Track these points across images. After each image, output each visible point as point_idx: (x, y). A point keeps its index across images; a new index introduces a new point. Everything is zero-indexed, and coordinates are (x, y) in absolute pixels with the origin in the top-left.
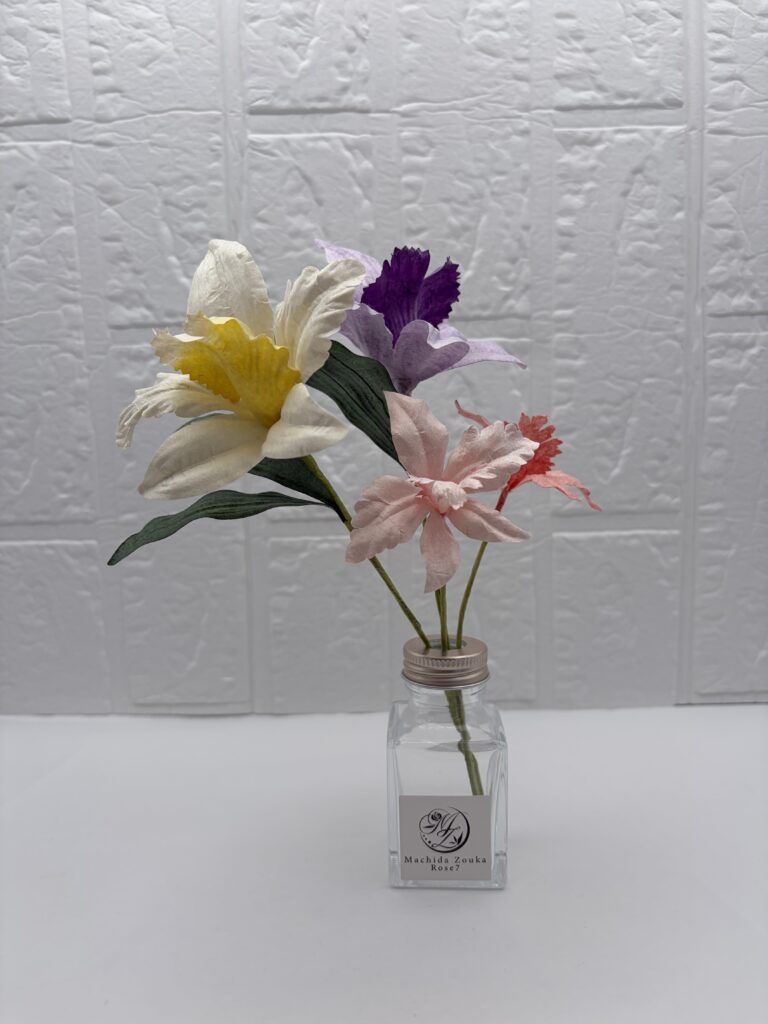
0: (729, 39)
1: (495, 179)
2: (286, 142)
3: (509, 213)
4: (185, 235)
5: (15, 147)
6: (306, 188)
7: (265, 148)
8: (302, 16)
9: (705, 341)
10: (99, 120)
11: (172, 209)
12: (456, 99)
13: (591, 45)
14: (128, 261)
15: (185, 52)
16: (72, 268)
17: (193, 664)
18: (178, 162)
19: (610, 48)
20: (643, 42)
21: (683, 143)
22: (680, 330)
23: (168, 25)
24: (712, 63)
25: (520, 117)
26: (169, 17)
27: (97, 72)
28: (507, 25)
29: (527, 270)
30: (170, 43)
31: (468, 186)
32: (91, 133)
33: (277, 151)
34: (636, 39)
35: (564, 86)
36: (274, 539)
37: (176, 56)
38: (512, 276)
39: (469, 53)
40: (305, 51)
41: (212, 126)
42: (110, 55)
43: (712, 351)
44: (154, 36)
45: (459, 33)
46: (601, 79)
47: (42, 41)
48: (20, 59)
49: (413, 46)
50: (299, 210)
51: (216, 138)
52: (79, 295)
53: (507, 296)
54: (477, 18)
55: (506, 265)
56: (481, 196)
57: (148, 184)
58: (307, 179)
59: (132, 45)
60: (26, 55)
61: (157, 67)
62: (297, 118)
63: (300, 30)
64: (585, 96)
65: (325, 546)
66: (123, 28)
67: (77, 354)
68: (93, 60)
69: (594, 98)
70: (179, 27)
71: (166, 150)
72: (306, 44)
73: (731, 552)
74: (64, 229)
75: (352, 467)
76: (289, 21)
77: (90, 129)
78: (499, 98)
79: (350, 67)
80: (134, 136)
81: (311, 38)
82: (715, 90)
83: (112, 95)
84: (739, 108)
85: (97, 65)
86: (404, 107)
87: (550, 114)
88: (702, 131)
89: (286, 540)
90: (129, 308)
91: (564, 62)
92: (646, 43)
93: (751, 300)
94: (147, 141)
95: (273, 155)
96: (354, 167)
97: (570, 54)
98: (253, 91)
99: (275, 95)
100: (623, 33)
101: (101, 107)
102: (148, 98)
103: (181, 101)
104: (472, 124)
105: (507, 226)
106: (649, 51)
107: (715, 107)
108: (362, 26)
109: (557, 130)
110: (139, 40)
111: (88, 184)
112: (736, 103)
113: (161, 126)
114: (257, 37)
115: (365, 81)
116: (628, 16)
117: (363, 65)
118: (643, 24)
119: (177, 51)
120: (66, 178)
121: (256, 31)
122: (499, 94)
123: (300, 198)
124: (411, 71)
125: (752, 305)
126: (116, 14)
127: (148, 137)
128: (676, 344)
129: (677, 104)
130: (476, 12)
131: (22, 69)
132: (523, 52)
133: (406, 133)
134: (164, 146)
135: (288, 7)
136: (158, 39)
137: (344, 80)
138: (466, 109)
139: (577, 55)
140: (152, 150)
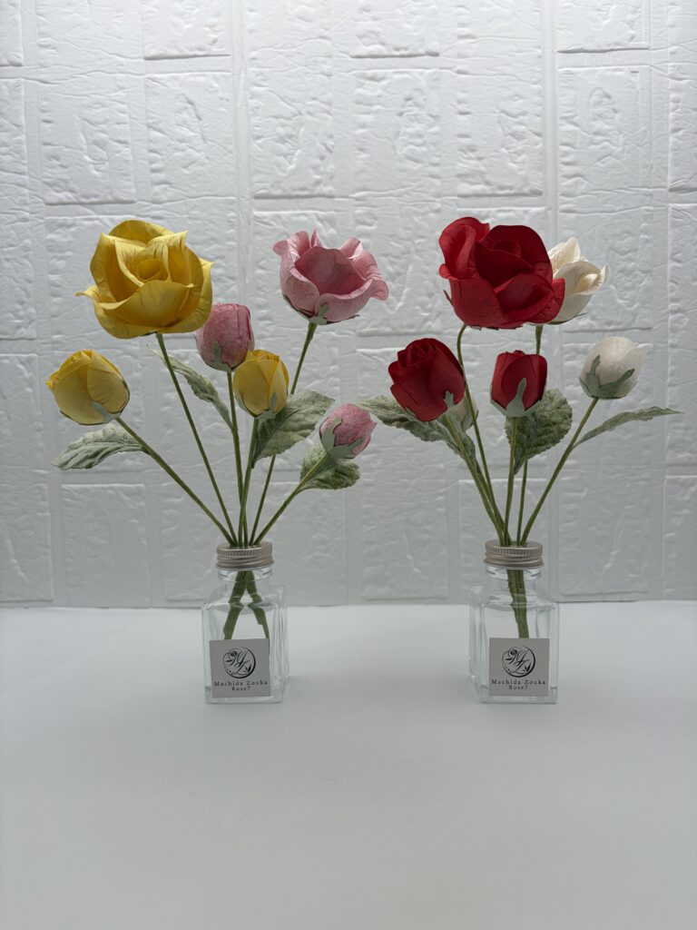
0: (573, 150)
1: (417, 241)
2: (279, 216)
3: (428, 264)
5: (97, 219)
7: (265, 220)
8: (290, 136)
9: (562, 348)
10: (154, 202)
12: (391, 189)
13: (480, 156)
15: (213, 159)
18: (207, 230)
19: (493, 156)
20: (515, 153)
21: (543, 219)
22: (544, 342)
23: (202, 141)
24: (562, 166)
25: (434, 201)
26: (202, 136)
27: (154, 171)
28: (425, 142)
29: (440, 302)
30: (202, 153)
31: (400, 246)
32: (148, 211)
33: (272, 223)
34: (511, 151)
35: (463, 182)
37: (207, 161)
38: (430, 306)
39: (400, 161)
40: (292, 158)
41: (231, 207)
42: (163, 160)
43: (567, 356)
44: (191, 148)
45: (394, 148)
46: (488, 177)
47: (117, 149)
48: (102, 161)
49: (363, 155)
51: (233, 214)
53: (426, 320)
54: (405, 137)
55: (426, 298)
56: (409, 252)
59: (177, 154)
60: (106, 157)
61: (194, 168)
62: (286, 201)
63: (289, 146)
64: (478, 188)
66: (172, 142)
68: (151, 163)
69: (483, 190)
70: (209, 142)
71: (199, 222)
72: (293, 154)
73: (583, 494)
76: (282, 140)
77: (148, 208)
78: (420, 189)
79: (322, 169)
80: (178, 213)
81: (296, 150)
82: (564, 184)
83: (164, 186)
84: (580, 195)
85: (154, 166)
87: (454, 200)
88: (556, 210)
89: (275, 484)
91: (464, 166)
92: (517, 153)
93: (593, 322)
94: (186, 216)
95: (270, 225)
96: (324, 233)
97: (468, 161)
98: (257, 184)
99: (272, 186)
100: (503, 147)
101: (156, 194)
102: (187, 188)
103: (210, 191)
104: (402, 205)
105: (426, 272)
106: (520, 158)
107: (565, 195)
108: (330, 143)
109: (458, 209)
110: (183, 151)
112: (578, 192)
113: (195, 206)
114: (259, 148)
115: (332, 178)
116: (505, 135)
117: (330, 167)
118: (515, 141)
119: (207, 158)
121: (260, 146)
122: (420, 186)
124: (362, 171)
125: (592, 325)
126: (167, 132)
127: (187, 213)
129: (539, 193)
130: (405, 133)
131: (103, 167)
132: (436, 160)
133: (358, 211)
134: (197, 219)
135: (281, 131)
136: (195, 150)
137: (318, 177)
138: (399, 196)
139: (472, 162)
140: (189, 222)
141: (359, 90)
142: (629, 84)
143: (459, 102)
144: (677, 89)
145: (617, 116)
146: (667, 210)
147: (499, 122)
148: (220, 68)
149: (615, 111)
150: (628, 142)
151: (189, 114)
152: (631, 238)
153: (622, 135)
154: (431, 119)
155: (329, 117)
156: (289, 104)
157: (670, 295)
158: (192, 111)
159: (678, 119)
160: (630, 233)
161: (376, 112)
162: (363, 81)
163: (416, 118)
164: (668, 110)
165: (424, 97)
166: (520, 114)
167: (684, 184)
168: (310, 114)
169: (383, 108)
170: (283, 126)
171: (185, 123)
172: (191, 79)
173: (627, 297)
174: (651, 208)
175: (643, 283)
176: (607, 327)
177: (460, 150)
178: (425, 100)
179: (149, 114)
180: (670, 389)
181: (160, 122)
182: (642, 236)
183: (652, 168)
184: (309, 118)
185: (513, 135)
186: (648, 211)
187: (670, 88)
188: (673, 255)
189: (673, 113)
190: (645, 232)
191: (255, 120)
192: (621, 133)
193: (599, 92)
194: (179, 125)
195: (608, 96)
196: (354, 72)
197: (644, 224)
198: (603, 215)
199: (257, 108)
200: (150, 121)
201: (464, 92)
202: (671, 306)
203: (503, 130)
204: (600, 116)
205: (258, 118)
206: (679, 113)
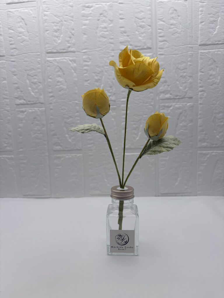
0: (163, 31)
1: (106, 67)
2: (56, 60)
3: (110, 76)
4: (32, 83)
6: (61, 71)
7: (51, 61)
8: (58, 30)
9: (159, 106)
10: (12, 56)
11: (29, 76)
12: (96, 49)
13: (128, 35)
14: (19, 89)
15: (31, 39)
16: (6, 91)
17: (37, 185)
18: (30, 65)
19: (133, 35)
20: (141, 33)
22: (152, 103)
23: (27, 33)
24: (159, 37)
25: (112, 53)
26: (27, 31)
27: (11, 44)
28: (108, 30)
29: (114, 89)
30: (27, 37)
31: (99, 69)
32: (10, 59)
33: (53, 62)
34: (140, 32)
35: (122, 45)
36: (55, 155)
37: (29, 40)
38: (111, 91)
39: (99, 38)
41: (38, 57)
42: (14, 40)
43: (161, 108)
44: (24, 35)
45: (96, 33)
46: (131, 43)
49: (85, 36)
50: (59, 76)
51: (39, 59)
52: (8, 97)
53: (110, 96)
54: (100, 29)
55: (109, 88)
56: (103, 71)
57: (24, 71)
58: (61, 69)
59: (19, 38)
61: (25, 43)
62: (58, 54)
63: (58, 33)
65: (67, 157)
66: (17, 34)
67: (8, 111)
68: (10, 41)
70: (30, 33)
71: (28, 63)
72: (60, 37)
73: (167, 158)
74: (4, 82)
75: (73, 137)
76: (56, 31)
77: (10, 58)
78: (106, 48)
79: (70, 42)
80: (20, 59)
81: (61, 35)
82: (160, 44)
83: (14, 50)
84: (165, 48)
85: (11, 43)
86: (84, 51)
88: (157, 54)
89: (58, 155)
90: (20, 100)
91: (122, 39)
92: (142, 33)
93: (170, 96)
94: (23, 60)
95: (52, 63)
96: (72, 65)
97: (123, 37)
98: (47, 48)
99: (53, 49)
100: (136, 31)
101: (12, 53)
102: (23, 50)
103: (31, 51)
104: (100, 54)
105: (109, 79)
106: (143, 35)
107: (160, 48)
108: (73, 32)
110: (21, 36)
111: (10, 71)
113: (26, 57)
114: (48, 35)
115: (74, 45)
116: (137, 27)
117: (73, 41)
118: (141, 29)
119: (29, 39)
120: (4, 69)
121: (48, 34)
123: (59, 73)
124: (85, 42)
126: (15, 30)
128: (151, 107)
129: (150, 48)
130: (100, 27)
132: (112, 37)
133: (84, 57)
134: (27, 61)
135: (55, 28)
136: (25, 36)
137: (69, 45)
138: (99, 51)
139: (125, 37)
140: (24, 63)
141: (83, 12)
142: (184, 5)
143: (120, 15)
144: (202, 7)
145: (179, 18)
146: (198, 53)
147: (135, 22)
148: (33, 6)
149: (179, 16)
150: (183, 28)
151: (22, 23)
152: (184, 64)
153: (181, 25)
154: (109, 21)
155: (73, 22)
156: (57, 18)
157: (199, 85)
158: (23, 22)
159: (202, 18)
160: (184, 62)
161: (89, 20)
162: (84, 8)
163: (104, 21)
164: (199, 15)
165: (107, 13)
166: (143, 18)
167: (205, 43)
168: (65, 21)
169: (92, 18)
170: (56, 26)
171: (21, 27)
172: (23, 11)
173: (183, 86)
174: (192, 52)
175: (189, 81)
176: (176, 97)
177: (121, 33)
178: (107, 14)
179: (9, 24)
180: (199, 120)
181: (12, 27)
182: (189, 63)
183: (192, 37)
184: (65, 23)
185: (140, 26)
186: (191, 53)
187: (199, 6)
188: (200, 70)
189: (201, 16)
190: (190, 61)
191: (46, 24)
192: (181, 24)
193: (172, 9)
194: (19, 27)
195: (176, 10)
196: (81, 5)
197: (190, 59)
198: (174, 56)
199: (47, 20)
200: (9, 27)
201: (122, 11)
202: (200, 89)
203: (136, 24)
204: (173, 18)
205: (47, 23)
206: (203, 15)
